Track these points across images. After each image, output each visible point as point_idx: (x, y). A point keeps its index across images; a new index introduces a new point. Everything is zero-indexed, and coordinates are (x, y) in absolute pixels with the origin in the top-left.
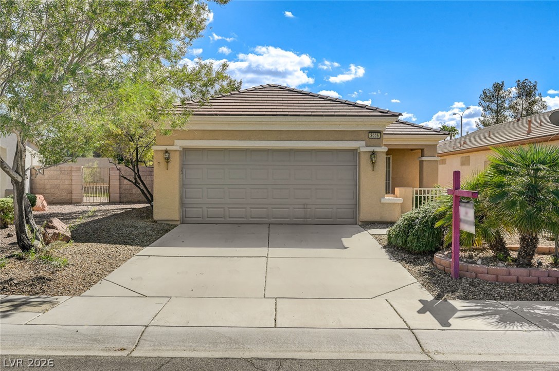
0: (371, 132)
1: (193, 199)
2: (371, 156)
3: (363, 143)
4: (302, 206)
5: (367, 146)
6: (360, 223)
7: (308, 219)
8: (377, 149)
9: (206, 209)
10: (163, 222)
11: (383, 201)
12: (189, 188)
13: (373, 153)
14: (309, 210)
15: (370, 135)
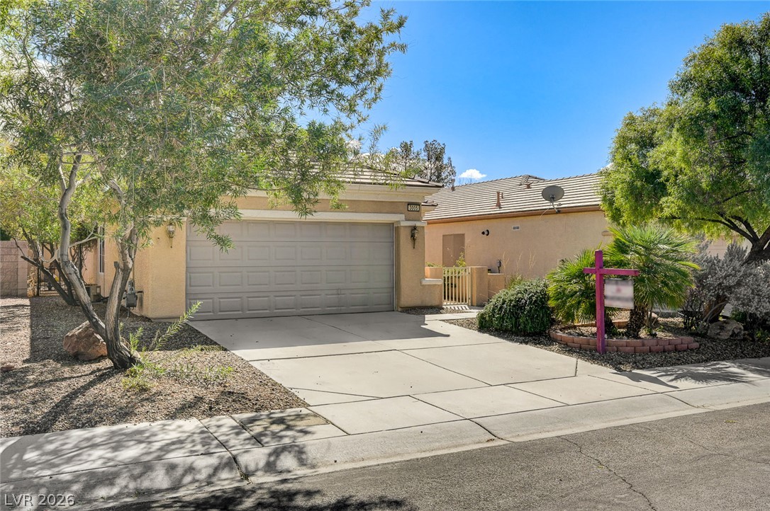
0: (409, 204)
1: (204, 288)
2: (412, 230)
3: (402, 217)
4: (335, 292)
5: (407, 220)
6: (400, 309)
7: (343, 308)
8: (418, 224)
9: (218, 300)
10: (163, 321)
11: (424, 283)
12: (195, 273)
13: (414, 228)
14: (343, 296)
15: (409, 208)
